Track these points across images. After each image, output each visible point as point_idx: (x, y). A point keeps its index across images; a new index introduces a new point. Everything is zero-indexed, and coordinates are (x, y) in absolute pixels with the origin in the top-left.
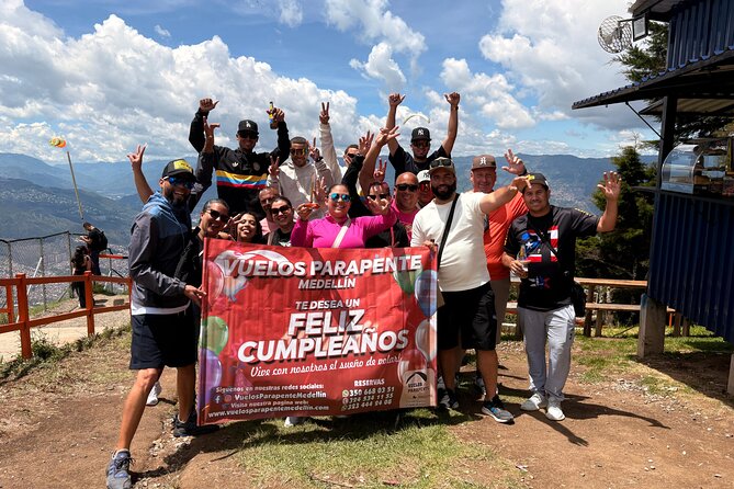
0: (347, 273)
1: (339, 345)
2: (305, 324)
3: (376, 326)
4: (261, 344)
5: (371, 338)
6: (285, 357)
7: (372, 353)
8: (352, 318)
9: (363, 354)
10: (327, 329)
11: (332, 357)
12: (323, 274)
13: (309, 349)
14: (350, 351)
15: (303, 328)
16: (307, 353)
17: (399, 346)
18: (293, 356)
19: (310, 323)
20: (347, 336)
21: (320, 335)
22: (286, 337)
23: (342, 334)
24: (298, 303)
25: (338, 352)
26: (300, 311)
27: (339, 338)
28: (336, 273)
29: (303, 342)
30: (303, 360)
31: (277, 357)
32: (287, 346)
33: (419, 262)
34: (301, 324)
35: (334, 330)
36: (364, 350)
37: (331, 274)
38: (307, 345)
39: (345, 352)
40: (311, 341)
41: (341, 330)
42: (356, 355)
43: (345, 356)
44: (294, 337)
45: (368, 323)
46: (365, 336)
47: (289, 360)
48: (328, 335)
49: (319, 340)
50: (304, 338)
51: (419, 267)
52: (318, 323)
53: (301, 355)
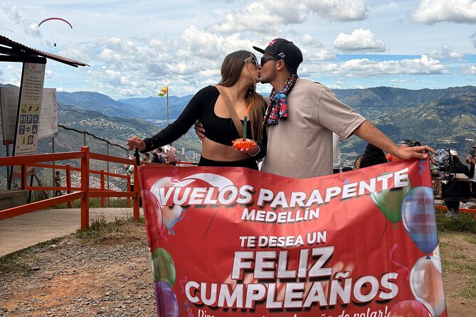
0: (309, 204)
1: (299, 295)
2: (253, 265)
3: (350, 268)
4: (204, 285)
5: (343, 286)
6: (230, 305)
7: (345, 306)
8: (317, 258)
9: (332, 307)
10: (282, 273)
11: (289, 310)
12: (273, 205)
13: (259, 297)
14: (315, 304)
15: (251, 270)
16: (256, 303)
17: (383, 296)
18: (239, 305)
19: (260, 264)
20: (309, 284)
21: (273, 281)
22: (229, 281)
23: (302, 280)
24: (243, 238)
25: (298, 304)
26: (246, 249)
27: (300, 286)
28: (293, 204)
29: (251, 288)
30: (252, 310)
31: (221, 304)
32: (231, 292)
33: (406, 176)
34: (248, 265)
35: (292, 274)
36: (333, 302)
37: (285, 205)
38: (256, 292)
39: (308, 304)
40: (260, 287)
41: (302, 274)
42: (323, 308)
43: (307, 309)
44: (240, 282)
45: (340, 266)
46: (335, 284)
47: (235, 309)
48: (285, 281)
49: (272, 287)
50: (252, 283)
51: (406, 184)
52: (271, 265)
53: (249, 305)
